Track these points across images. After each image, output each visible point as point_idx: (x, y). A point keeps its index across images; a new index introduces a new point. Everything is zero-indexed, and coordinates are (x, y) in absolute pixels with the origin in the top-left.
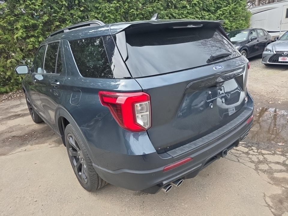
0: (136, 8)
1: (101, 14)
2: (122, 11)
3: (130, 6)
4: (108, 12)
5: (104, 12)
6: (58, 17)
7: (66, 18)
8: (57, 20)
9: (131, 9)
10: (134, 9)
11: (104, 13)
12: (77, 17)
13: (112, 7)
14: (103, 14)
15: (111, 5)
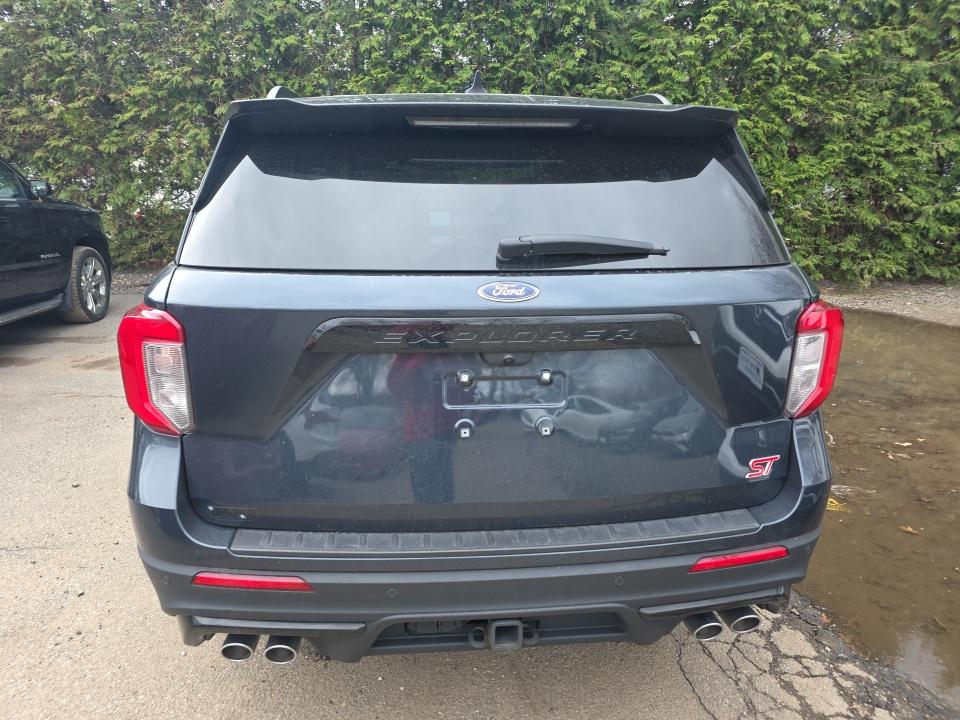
0: (783, 47)
1: (644, 67)
2: (724, 57)
3: (762, 40)
4: (671, 64)
5: (656, 62)
6: (500, 75)
7: (523, 78)
8: (496, 82)
9: (764, 51)
10: (777, 50)
11: (653, 65)
12: (558, 77)
13: (691, 47)
14: (650, 66)
15: (689, 39)
